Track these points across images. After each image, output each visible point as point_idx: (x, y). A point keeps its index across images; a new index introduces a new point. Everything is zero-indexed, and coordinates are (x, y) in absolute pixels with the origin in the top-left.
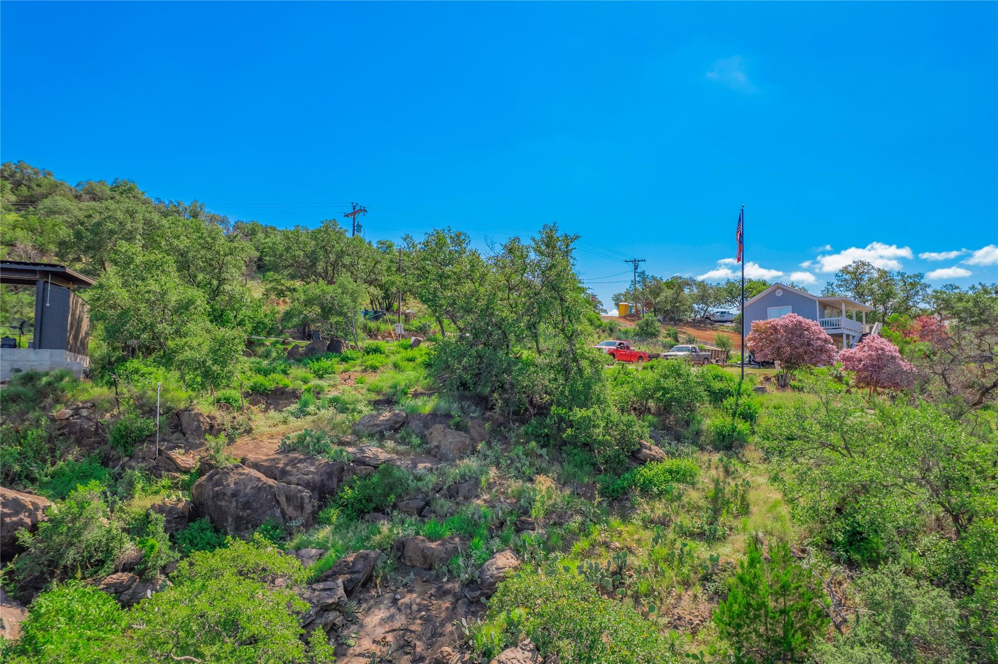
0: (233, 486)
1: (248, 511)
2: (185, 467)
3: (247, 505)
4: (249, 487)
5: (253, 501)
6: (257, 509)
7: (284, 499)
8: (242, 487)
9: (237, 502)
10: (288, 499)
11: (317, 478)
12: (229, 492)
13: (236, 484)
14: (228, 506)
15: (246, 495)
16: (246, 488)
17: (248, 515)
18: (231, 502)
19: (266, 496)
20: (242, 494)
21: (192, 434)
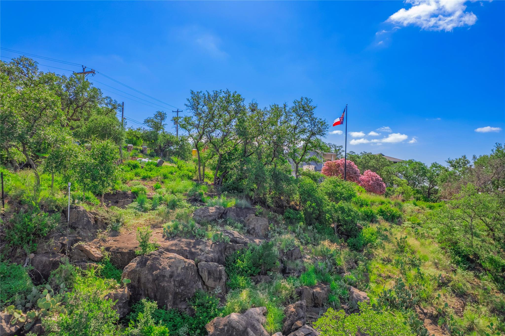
0: (168, 269)
1: (182, 287)
2: (97, 257)
3: (181, 283)
4: (180, 268)
5: (185, 278)
6: (188, 284)
7: (206, 274)
8: (175, 268)
9: (174, 281)
10: (209, 273)
11: (217, 256)
12: (168, 274)
13: (170, 266)
14: (169, 286)
15: (179, 275)
16: (177, 269)
17: (182, 290)
18: (171, 282)
19: (192, 274)
20: (176, 274)
21: (84, 228)
